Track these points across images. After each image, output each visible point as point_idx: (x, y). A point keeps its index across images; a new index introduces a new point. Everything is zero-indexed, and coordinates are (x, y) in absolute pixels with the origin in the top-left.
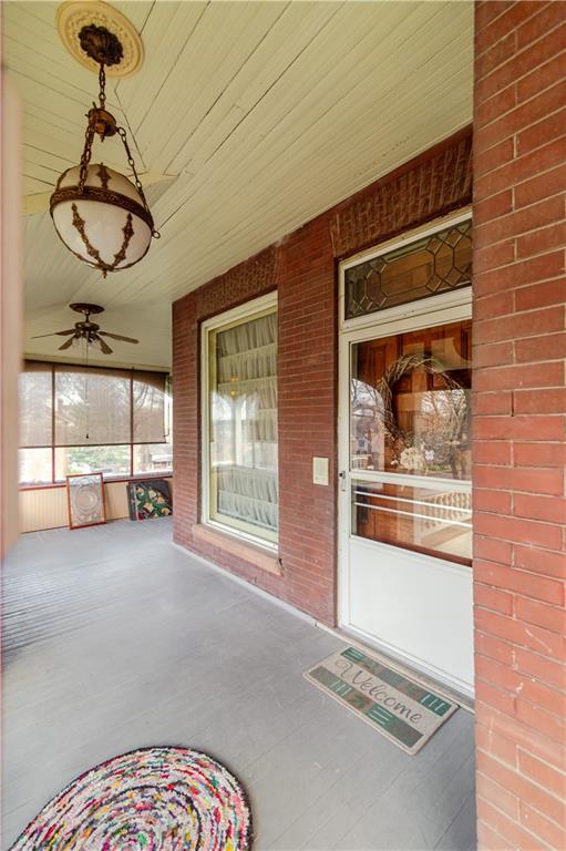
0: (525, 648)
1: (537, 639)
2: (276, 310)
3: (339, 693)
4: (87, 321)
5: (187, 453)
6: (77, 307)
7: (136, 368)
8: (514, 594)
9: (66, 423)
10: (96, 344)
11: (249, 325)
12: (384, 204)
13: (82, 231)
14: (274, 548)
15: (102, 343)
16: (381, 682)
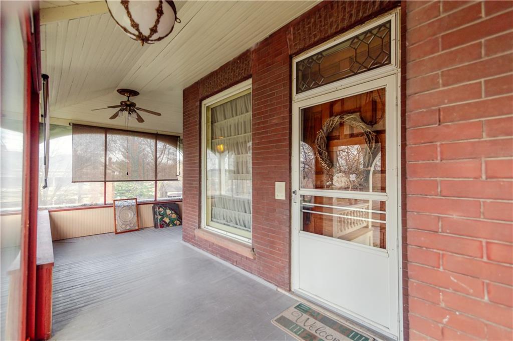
0: (450, 290)
1: (460, 284)
2: (251, 91)
3: (295, 333)
4: (128, 100)
5: (192, 184)
6: (122, 91)
7: (159, 133)
8: (441, 252)
9: (114, 172)
10: (134, 115)
11: (233, 102)
12: (322, 19)
13: (127, 8)
14: (249, 242)
15: (138, 115)
16: (322, 325)
